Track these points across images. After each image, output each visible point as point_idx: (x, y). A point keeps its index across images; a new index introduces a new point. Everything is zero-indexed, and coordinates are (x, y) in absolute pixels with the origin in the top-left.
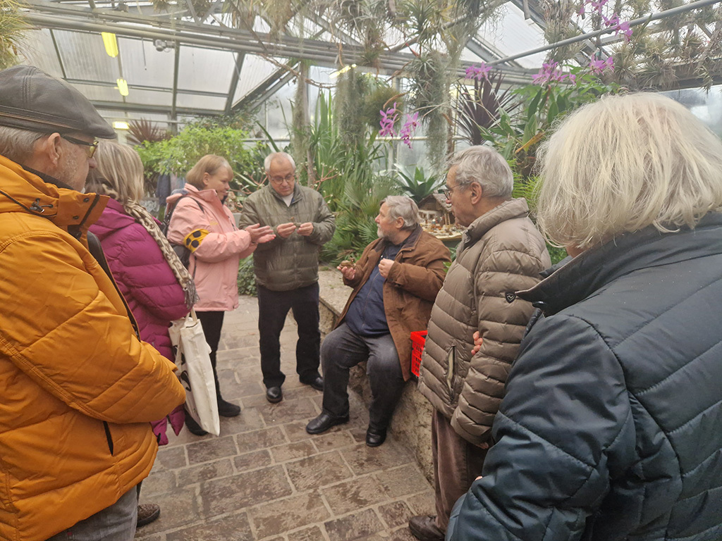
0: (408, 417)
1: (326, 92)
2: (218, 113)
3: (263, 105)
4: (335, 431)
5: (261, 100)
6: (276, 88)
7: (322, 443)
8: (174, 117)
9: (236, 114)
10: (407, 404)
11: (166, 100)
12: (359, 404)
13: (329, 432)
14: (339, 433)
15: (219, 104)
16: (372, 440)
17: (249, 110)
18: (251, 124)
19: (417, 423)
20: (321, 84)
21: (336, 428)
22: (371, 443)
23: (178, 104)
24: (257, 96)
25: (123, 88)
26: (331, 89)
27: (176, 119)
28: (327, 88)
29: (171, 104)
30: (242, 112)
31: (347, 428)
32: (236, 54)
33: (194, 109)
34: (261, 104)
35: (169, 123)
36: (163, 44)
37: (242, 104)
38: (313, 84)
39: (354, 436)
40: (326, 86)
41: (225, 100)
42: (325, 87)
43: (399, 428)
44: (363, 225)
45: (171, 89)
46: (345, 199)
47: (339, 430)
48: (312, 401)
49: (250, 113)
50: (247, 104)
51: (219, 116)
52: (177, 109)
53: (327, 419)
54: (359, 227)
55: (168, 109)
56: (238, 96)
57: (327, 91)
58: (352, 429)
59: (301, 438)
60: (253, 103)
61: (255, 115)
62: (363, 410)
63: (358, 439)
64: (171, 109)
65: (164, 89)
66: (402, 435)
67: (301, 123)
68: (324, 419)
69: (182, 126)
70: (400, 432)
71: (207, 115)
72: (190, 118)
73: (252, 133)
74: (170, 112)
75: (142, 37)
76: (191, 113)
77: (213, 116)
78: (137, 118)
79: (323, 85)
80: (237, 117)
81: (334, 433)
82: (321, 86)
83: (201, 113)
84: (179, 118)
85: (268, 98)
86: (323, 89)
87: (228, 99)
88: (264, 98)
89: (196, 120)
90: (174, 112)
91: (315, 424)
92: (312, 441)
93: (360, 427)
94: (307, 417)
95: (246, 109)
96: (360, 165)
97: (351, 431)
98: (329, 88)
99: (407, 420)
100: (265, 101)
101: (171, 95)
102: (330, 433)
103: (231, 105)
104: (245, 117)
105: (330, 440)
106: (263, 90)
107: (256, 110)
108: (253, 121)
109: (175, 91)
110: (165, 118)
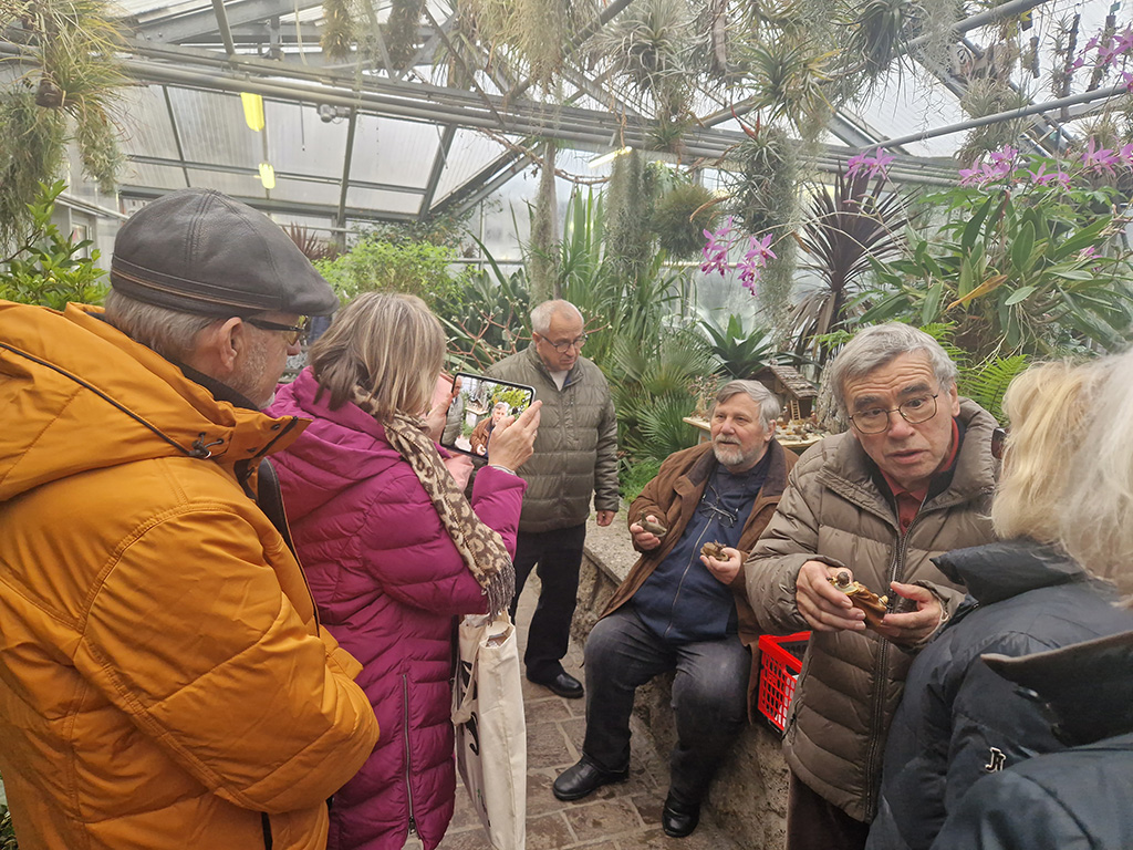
0: (744, 788)
1: (584, 189)
2: (408, 218)
3: (478, 208)
4: (604, 798)
5: (476, 199)
6: (499, 181)
7: (583, 820)
8: (342, 223)
9: (436, 220)
10: (742, 764)
11: (331, 196)
12: (645, 742)
13: (595, 798)
14: (612, 801)
15: (411, 205)
16: (674, 824)
17: (457, 214)
18: (458, 236)
19: (763, 804)
20: (576, 178)
21: (606, 790)
22: (673, 829)
23: (348, 203)
24: (469, 193)
25: (267, 177)
26: (593, 186)
27: (344, 227)
28: (586, 183)
29: (338, 203)
30: (445, 217)
31: (626, 793)
32: (442, 128)
33: (372, 211)
34: (475, 205)
35: (333, 232)
36: (332, 112)
37: (446, 205)
38: (564, 177)
39: (640, 810)
40: (585, 180)
41: (420, 198)
42: (582, 183)
43: (725, 804)
44: (646, 412)
45: (340, 180)
46: (614, 364)
47: (612, 795)
48: (560, 729)
49: (457, 219)
50: (453, 205)
51: (410, 222)
52: (346, 211)
53: (591, 774)
54: (639, 414)
55: (333, 210)
56: (440, 195)
57: (586, 188)
58: (635, 795)
59: (544, 807)
60: (464, 203)
61: (465, 222)
62: (652, 755)
63: (647, 818)
64: (338, 211)
65: (327, 180)
66: (729, 818)
67: (544, 241)
68: (584, 772)
69: (353, 236)
70: (727, 813)
71: (391, 221)
72: (365, 225)
73: (459, 250)
74: (336, 214)
75: (300, 100)
76: (367, 218)
77: (401, 222)
78: (285, 223)
79: (580, 180)
80: (437, 225)
81: (603, 800)
82: (576, 181)
83: (383, 218)
84: (349, 225)
85: (487, 196)
86: (580, 185)
87: (426, 196)
88: (480, 196)
89: (375, 228)
90: (341, 215)
91: (569, 781)
92: (564, 815)
93: (649, 792)
94: (553, 763)
95: (451, 213)
96: (641, 309)
97: (633, 799)
98: (589, 184)
99: (741, 792)
100: (481, 200)
101: (339, 189)
102: (596, 802)
103: (429, 205)
104: (450, 226)
105: (596, 815)
106: (479, 185)
107: (467, 215)
108: (461, 230)
109: (346, 183)
110: (327, 223)
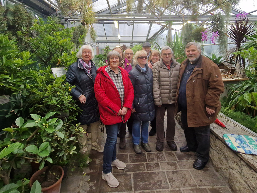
1: (178, 32)
3: (157, 38)
6: (162, 32)
7: (181, 164)
8: (132, 44)
14: (188, 161)
15: (144, 39)
17: (153, 40)
23: (133, 40)
24: (155, 36)
25: (119, 37)
29: (131, 40)
30: (151, 41)
33: (137, 41)
36: (130, 24)
37: (151, 39)
38: (173, 30)
41: (146, 38)
55: (130, 42)
56: (149, 37)
60: (154, 38)
65: (130, 36)
67: (169, 42)
69: (134, 46)
71: (141, 42)
72: (136, 44)
73: (153, 47)
75: (125, 23)
77: (143, 42)
82: (176, 30)
88: (157, 36)
89: (138, 44)
90: (132, 42)
92: (177, 163)
98: (178, 30)
101: (132, 37)
103: (148, 39)
105: (185, 164)
106: (157, 34)
107: (155, 40)
108: (154, 43)
109: (133, 36)
110: (129, 44)
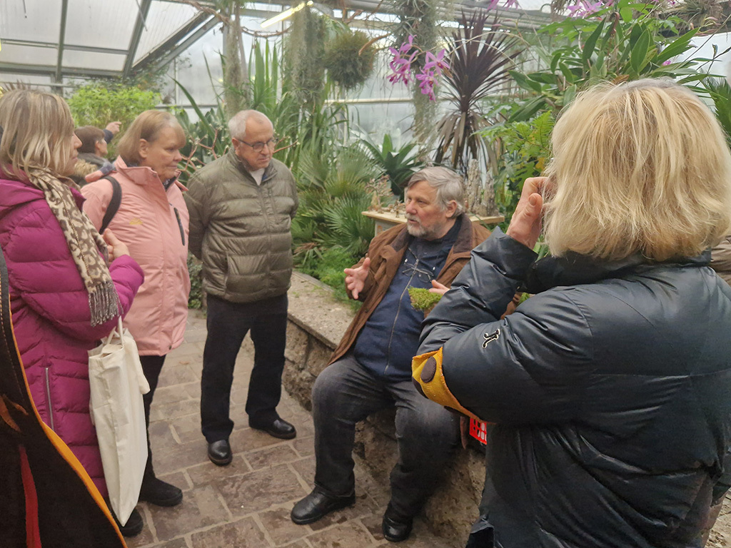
0: (457, 501)
1: (262, 42)
2: (115, 74)
3: (172, 64)
4: (339, 522)
5: (170, 57)
7: (324, 542)
8: (59, 79)
9: (138, 75)
11: (49, 58)
12: (363, 472)
13: (329, 523)
14: (345, 524)
15: (116, 63)
16: (393, 531)
17: (155, 70)
18: (157, 87)
20: (256, 32)
21: (338, 516)
22: (393, 536)
23: (65, 63)
24: (164, 53)
26: (269, 39)
27: (62, 83)
28: (264, 37)
29: (54, 62)
30: (145, 72)
31: (356, 516)
32: (140, 1)
33: (85, 69)
34: (169, 62)
35: (52, 87)
37: (145, 63)
38: (246, 32)
39: (368, 528)
40: (263, 34)
41: (123, 57)
42: (261, 36)
43: (440, 516)
44: (330, 209)
45: (56, 44)
46: (300, 175)
47: (344, 519)
48: (292, 469)
49: (155, 73)
50: (151, 62)
51: (116, 77)
52: (63, 70)
53: (322, 502)
54: (325, 212)
55: (52, 70)
56: (141, 54)
57: (264, 40)
58: (363, 517)
60: (160, 61)
62: (370, 482)
63: (376, 535)
64: (56, 70)
65: (47, 45)
66: (445, 527)
68: (317, 501)
69: (69, 90)
70: (442, 524)
71: (101, 77)
72: (78, 81)
74: (54, 73)
76: (81, 75)
77: (109, 77)
78: (12, 81)
79: (259, 34)
80: (139, 79)
81: (338, 525)
82: (256, 35)
83: (94, 75)
84: (66, 81)
85: (178, 55)
86: (258, 39)
87: (128, 55)
88: (173, 55)
89: (86, 83)
90: (58, 73)
91: (304, 508)
92: (307, 540)
93: (373, 512)
94: (290, 498)
95: (150, 69)
96: (318, 131)
97: (362, 520)
98: (266, 37)
100: (174, 58)
101: (55, 52)
102: (331, 527)
103: (131, 64)
104: (149, 78)
105: (334, 538)
106: (171, 47)
107: (162, 70)
108: (158, 82)
109: (62, 46)
110: (46, 80)
